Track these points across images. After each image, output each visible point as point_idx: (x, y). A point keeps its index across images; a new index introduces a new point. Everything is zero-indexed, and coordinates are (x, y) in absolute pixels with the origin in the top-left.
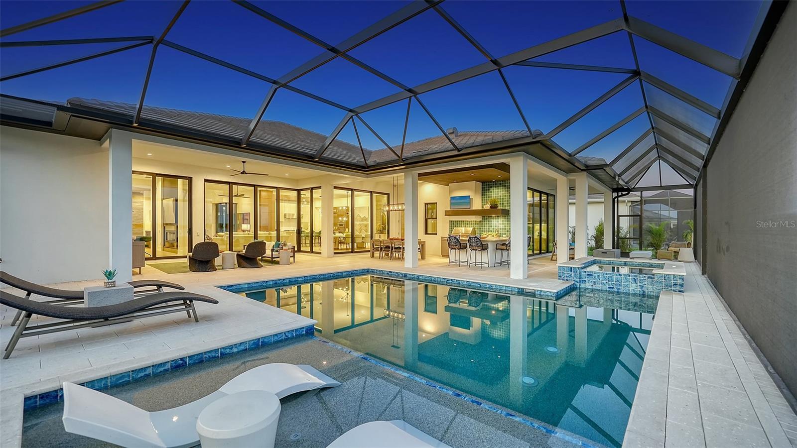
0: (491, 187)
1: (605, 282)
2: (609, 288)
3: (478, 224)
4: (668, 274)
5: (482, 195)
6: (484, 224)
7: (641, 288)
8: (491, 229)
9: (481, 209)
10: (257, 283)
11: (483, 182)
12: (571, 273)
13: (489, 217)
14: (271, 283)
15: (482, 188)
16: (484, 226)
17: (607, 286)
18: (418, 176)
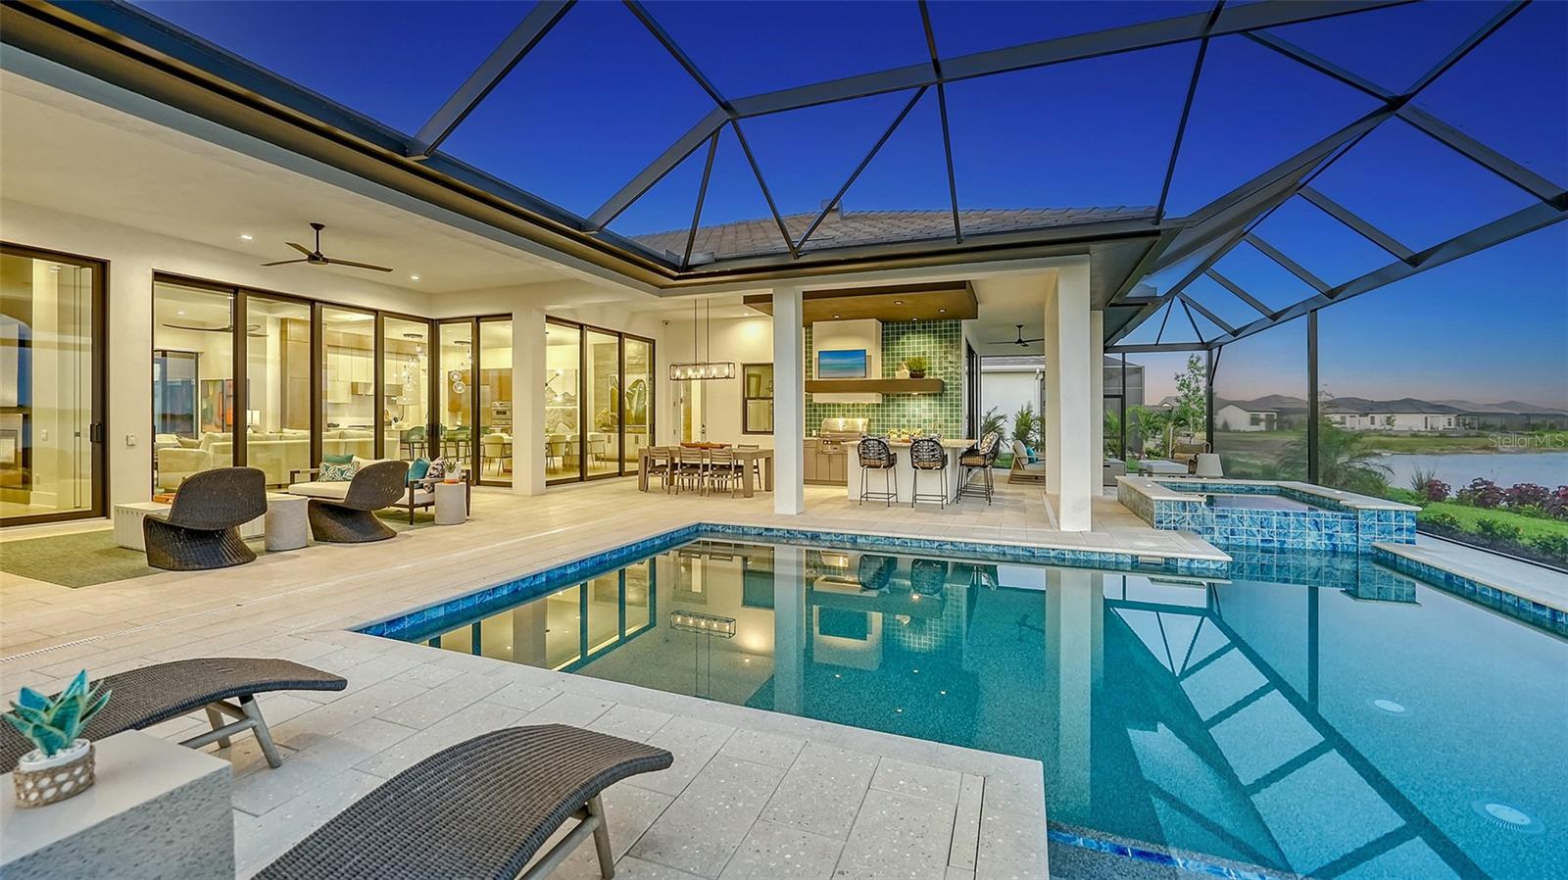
0: (903, 333)
1: (1254, 530)
2: (1262, 541)
3: (873, 411)
4: (1386, 511)
5: (883, 350)
6: (888, 410)
7: (1330, 539)
8: (903, 421)
9: (881, 378)
10: (470, 597)
11: (884, 322)
12: (1184, 514)
13: (898, 395)
14: (505, 592)
15: (883, 334)
16: (888, 416)
17: (1260, 538)
18: (804, 298)
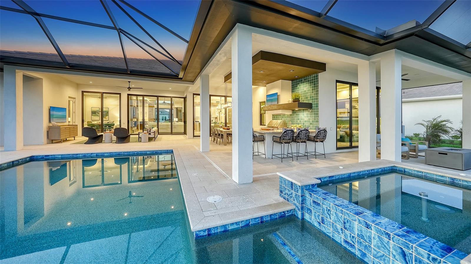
3: (289, 117)
5: (292, 92)
6: (294, 117)
12: (292, 191)
13: (297, 111)
15: (292, 85)
16: (294, 119)
